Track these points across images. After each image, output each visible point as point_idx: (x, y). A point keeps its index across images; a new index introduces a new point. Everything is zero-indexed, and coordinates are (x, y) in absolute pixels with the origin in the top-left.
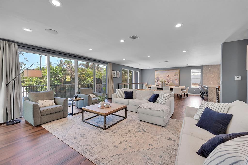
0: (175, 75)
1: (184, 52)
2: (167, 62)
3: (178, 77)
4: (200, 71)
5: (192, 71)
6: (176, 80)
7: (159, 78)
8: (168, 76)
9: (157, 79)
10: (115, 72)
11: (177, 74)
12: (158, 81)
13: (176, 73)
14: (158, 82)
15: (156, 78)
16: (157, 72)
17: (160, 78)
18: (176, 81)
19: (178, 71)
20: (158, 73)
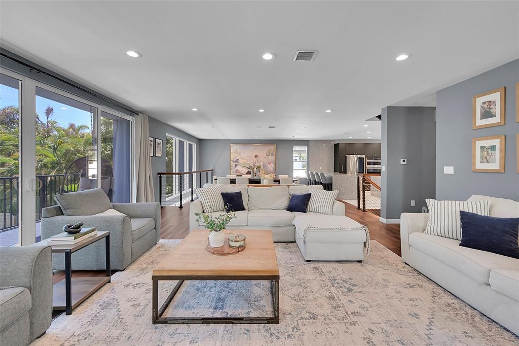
0: (268, 154)
1: (327, 113)
2: (273, 127)
3: (273, 157)
4: (306, 148)
5: (295, 148)
6: (269, 164)
7: (238, 159)
8: (256, 156)
9: (234, 162)
10: (152, 141)
11: (271, 152)
12: (236, 166)
13: (269, 150)
14: (236, 168)
15: (232, 159)
16: (234, 148)
17: (240, 160)
18: (270, 166)
19: (273, 147)
20: (236, 149)
